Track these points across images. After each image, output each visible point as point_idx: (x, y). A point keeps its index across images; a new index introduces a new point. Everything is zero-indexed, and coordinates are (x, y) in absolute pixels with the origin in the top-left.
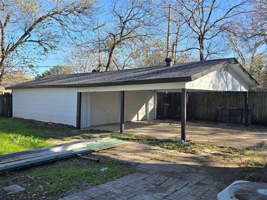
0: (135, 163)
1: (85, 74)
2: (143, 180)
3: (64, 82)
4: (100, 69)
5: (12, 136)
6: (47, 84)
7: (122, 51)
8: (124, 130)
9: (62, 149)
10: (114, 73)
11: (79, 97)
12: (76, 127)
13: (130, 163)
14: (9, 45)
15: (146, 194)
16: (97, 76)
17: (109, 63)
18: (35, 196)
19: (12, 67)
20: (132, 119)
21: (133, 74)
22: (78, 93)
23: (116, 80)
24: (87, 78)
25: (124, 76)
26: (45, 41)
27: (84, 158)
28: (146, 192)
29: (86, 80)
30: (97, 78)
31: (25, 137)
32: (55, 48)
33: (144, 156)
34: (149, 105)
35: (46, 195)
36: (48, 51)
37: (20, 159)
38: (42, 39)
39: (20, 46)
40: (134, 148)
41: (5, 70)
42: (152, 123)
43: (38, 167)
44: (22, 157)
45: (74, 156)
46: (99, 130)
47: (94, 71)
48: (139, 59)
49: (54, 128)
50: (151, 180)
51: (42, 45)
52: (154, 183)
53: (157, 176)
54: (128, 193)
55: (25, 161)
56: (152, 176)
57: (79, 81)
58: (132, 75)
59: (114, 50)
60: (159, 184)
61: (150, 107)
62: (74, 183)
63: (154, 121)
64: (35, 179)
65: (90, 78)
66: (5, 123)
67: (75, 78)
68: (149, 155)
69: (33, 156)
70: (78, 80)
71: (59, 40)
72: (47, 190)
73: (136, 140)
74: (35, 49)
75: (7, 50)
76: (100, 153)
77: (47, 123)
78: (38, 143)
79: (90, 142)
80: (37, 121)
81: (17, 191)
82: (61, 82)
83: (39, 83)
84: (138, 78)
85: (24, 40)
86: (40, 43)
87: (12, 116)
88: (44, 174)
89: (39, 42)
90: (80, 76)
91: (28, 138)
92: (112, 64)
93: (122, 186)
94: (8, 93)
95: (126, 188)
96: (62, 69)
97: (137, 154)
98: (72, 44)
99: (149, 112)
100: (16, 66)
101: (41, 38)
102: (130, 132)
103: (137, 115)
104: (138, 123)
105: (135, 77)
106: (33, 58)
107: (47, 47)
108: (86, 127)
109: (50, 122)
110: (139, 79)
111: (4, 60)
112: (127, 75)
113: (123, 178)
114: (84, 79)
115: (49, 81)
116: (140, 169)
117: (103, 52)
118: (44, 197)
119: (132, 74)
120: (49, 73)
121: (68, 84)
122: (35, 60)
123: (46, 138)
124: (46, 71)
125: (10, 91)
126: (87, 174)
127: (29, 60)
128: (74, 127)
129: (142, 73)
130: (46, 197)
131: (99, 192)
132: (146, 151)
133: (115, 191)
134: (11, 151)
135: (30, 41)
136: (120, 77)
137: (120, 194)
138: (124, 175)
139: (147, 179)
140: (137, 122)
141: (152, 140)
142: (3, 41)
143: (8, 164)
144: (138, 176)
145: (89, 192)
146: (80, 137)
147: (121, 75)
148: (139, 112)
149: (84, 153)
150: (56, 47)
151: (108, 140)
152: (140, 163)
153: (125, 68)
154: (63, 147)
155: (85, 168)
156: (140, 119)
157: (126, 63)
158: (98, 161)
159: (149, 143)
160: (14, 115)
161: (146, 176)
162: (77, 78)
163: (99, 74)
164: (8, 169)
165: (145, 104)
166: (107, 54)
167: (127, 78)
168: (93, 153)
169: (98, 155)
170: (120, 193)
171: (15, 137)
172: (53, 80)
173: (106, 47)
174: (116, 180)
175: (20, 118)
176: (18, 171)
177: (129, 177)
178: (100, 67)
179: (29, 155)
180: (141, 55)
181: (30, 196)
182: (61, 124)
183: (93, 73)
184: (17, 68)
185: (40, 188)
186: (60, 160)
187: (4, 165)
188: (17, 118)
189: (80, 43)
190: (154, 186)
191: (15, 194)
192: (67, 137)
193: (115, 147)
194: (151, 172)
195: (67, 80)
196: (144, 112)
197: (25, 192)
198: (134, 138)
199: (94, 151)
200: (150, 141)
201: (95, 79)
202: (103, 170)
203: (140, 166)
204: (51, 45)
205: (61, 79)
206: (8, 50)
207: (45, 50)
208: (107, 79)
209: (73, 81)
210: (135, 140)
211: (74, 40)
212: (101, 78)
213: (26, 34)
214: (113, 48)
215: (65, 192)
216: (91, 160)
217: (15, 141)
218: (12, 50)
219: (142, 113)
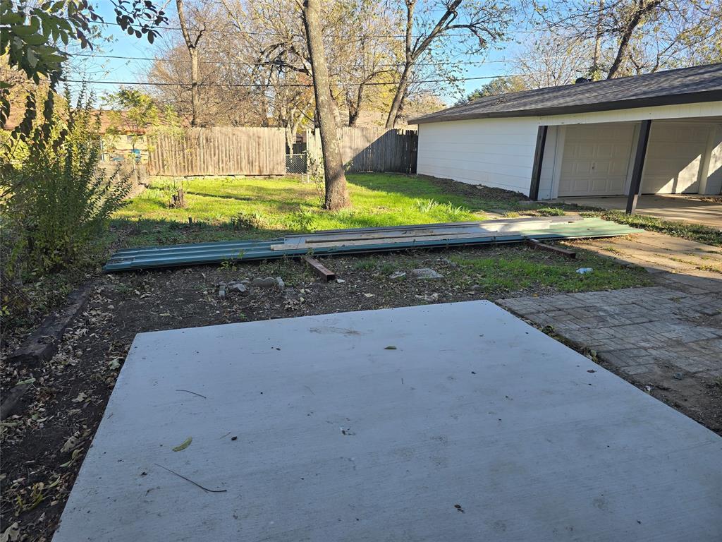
0: (657, 270)
1: (559, 89)
2: (672, 299)
3: (514, 106)
4: (593, 76)
5: (418, 201)
6: (481, 111)
7: (655, 30)
8: (635, 210)
9: (503, 228)
10: (628, 81)
11: (542, 136)
12: (528, 196)
13: (643, 268)
14: (418, 40)
15: (675, 324)
16: (587, 91)
17: (618, 61)
18: (458, 289)
19: (421, 82)
20: (658, 190)
21: (680, 79)
22: (540, 127)
23: (633, 96)
24: (563, 96)
25: (654, 87)
26: (483, 23)
27: (545, 248)
28: (678, 321)
29: (562, 101)
30: (587, 95)
31: (439, 204)
32: (503, 37)
33: (680, 261)
34: (712, 160)
35: (476, 289)
36: (488, 45)
37: (433, 234)
38: (478, 20)
39: (436, 39)
40: (658, 244)
41: (409, 88)
42: (711, 200)
43: (460, 250)
44: (436, 232)
45: (524, 242)
46: (576, 205)
47: (580, 81)
48: (703, 44)
49: (486, 194)
50: (692, 303)
51: (475, 32)
52: (699, 309)
53: (708, 299)
54: (633, 315)
55: (442, 237)
56: (695, 297)
57: (545, 103)
58: (676, 83)
59: (635, 29)
60: (711, 313)
61: (711, 165)
62: (524, 281)
63: (716, 197)
64: (458, 266)
65: (569, 95)
66: (406, 182)
67: (536, 98)
68: (696, 259)
69: (454, 233)
70: (542, 101)
71: (511, 18)
72: (478, 284)
73: (665, 229)
74: (462, 42)
75: (414, 49)
76: (577, 243)
77: (474, 187)
78: (461, 215)
79: (558, 221)
80: (456, 182)
81: (431, 277)
82: (508, 107)
83: (466, 110)
84: (695, 87)
85: (444, 25)
86: (474, 28)
87: (416, 172)
88: (472, 262)
89: (470, 26)
90: (547, 93)
91: (443, 207)
92: (626, 63)
93: (622, 302)
94: (412, 132)
95: (631, 306)
96: (508, 84)
97: (664, 255)
98: (537, 24)
99: (709, 175)
100: (427, 80)
101: (476, 17)
102: (650, 214)
103: (672, 181)
104: (674, 199)
105: (687, 86)
106: (457, 61)
107: (485, 36)
108: (548, 198)
109: (480, 185)
110: (695, 89)
111: (409, 69)
112: (664, 83)
113: (625, 290)
114: (556, 97)
115: (484, 106)
116: (667, 281)
117: (606, 36)
118: (473, 293)
119: (678, 80)
120: (481, 95)
121: (521, 109)
122: (460, 67)
123: (474, 209)
124: (476, 91)
125: (414, 128)
126: (548, 273)
127: (449, 68)
128: (525, 196)
129: (707, 77)
130: (476, 294)
131: (573, 303)
132: (687, 252)
133: (605, 308)
134: (419, 222)
135: (455, 26)
136: (645, 89)
137: (617, 314)
138: (628, 287)
139: (681, 300)
140: (672, 196)
141: (707, 233)
142: (410, 32)
143: (417, 239)
144: (662, 292)
145: (552, 299)
146: (536, 214)
147: (646, 85)
148: (681, 174)
149: (543, 239)
150: (503, 34)
151: (595, 223)
152: (668, 272)
153: (660, 70)
154: (506, 225)
155: (545, 263)
156: (680, 189)
157: (664, 58)
158: (573, 256)
159: (698, 239)
160: (419, 171)
161: (680, 294)
162: (541, 97)
163: (591, 86)
164: (416, 246)
165: (699, 157)
166: (615, 39)
167: (663, 90)
168: (563, 242)
169: (571, 247)
170: (617, 312)
171: (423, 204)
172: (491, 105)
173: (616, 22)
174: (610, 290)
175: (429, 176)
176: (430, 252)
177: (640, 291)
178: (595, 72)
179: (448, 229)
180: (710, 34)
181: (451, 287)
182: (501, 190)
183: (578, 84)
184: (428, 83)
185: (466, 279)
186: (499, 245)
187: (411, 240)
188: (424, 175)
189: (556, 19)
190: (699, 315)
191: (429, 280)
192: (510, 210)
193: (611, 237)
194: (695, 291)
195: (519, 102)
196: (694, 175)
197: (443, 280)
198: (660, 226)
199: (565, 239)
200: (701, 235)
201: (581, 97)
202: (581, 271)
203: (667, 277)
204: (495, 30)
205: (507, 101)
206: (416, 49)
207: (482, 42)
208: (610, 95)
209: (531, 103)
210: (661, 229)
211: (544, 14)
212: (596, 94)
213: (448, 13)
214: (635, 23)
215: (508, 292)
216: (559, 253)
217: (423, 208)
218: (422, 48)
219: (687, 178)
